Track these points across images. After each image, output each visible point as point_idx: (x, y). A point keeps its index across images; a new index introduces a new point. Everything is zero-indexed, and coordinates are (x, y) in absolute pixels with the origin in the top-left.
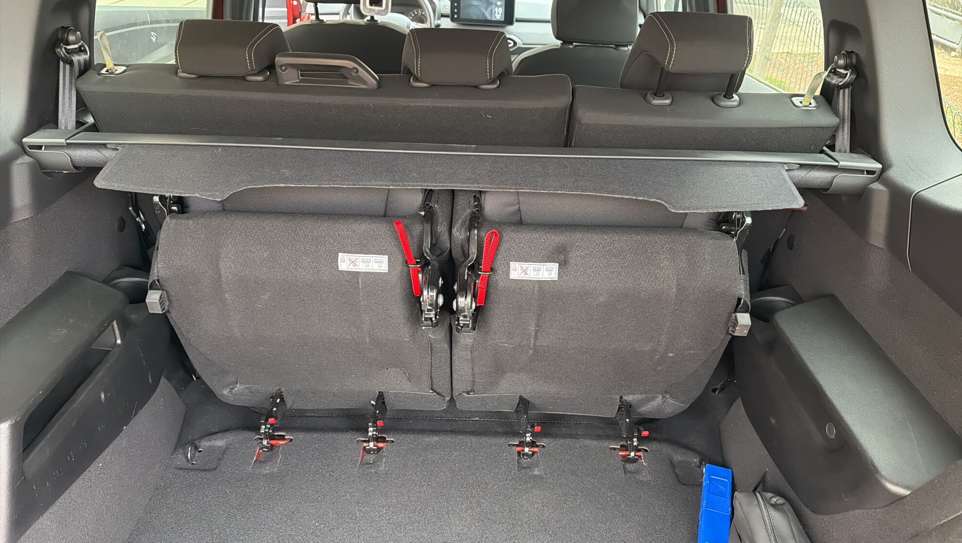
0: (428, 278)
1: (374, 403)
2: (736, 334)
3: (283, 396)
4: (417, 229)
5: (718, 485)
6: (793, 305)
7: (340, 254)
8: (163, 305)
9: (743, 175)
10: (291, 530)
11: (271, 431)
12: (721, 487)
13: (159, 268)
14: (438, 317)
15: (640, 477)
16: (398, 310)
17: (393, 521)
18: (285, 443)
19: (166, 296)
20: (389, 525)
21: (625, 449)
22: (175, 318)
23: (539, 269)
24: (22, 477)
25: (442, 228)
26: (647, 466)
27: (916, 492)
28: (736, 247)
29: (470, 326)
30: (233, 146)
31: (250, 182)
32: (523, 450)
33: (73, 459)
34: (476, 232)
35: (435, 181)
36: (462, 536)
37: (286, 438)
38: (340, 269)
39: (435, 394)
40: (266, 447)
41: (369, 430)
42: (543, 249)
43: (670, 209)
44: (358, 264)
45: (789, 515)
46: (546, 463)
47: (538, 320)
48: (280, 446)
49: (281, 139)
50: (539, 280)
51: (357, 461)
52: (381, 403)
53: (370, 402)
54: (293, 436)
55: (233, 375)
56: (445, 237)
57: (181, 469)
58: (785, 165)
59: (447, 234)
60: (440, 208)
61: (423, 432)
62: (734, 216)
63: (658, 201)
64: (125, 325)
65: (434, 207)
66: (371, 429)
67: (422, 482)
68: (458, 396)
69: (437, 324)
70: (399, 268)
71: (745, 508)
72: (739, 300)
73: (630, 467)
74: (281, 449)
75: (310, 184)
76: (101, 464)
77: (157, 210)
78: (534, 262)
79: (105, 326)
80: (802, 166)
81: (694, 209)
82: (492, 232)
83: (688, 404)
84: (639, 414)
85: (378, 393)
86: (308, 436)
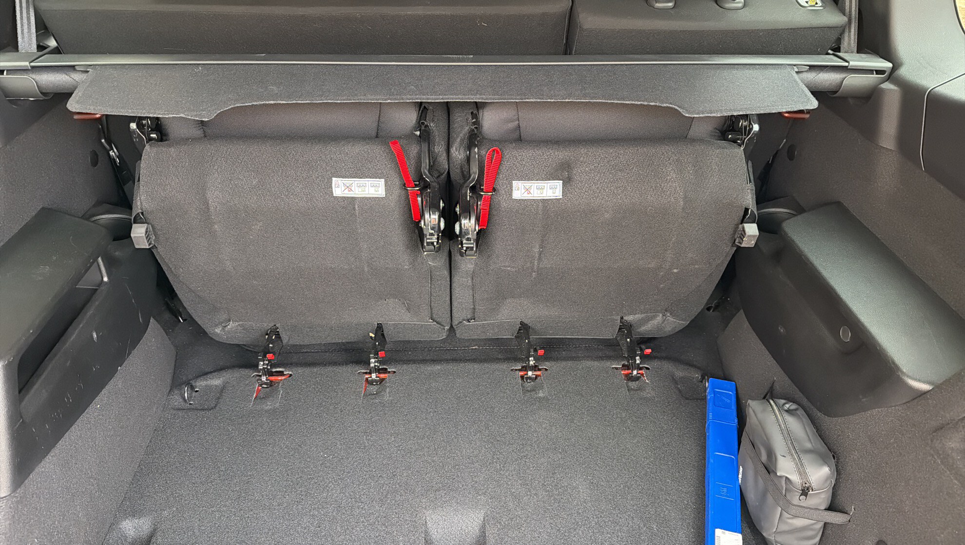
0: (428, 201)
1: (373, 336)
2: (743, 245)
3: (278, 332)
4: (413, 150)
5: (724, 398)
6: (795, 215)
7: (334, 179)
8: (149, 239)
9: (753, 78)
10: (300, 463)
11: (269, 367)
12: (726, 400)
13: (142, 200)
14: (440, 241)
15: (644, 394)
16: (398, 236)
17: (402, 448)
18: (285, 379)
19: (151, 230)
20: (399, 452)
21: (627, 368)
22: (163, 254)
23: (543, 187)
24: (20, 420)
25: (439, 149)
26: (650, 383)
27: (938, 388)
28: (744, 156)
29: (475, 249)
30: (214, 64)
31: (237, 101)
32: (527, 374)
33: (71, 400)
34: (476, 150)
35: (435, 93)
36: (473, 458)
37: (285, 373)
38: (334, 195)
39: (435, 323)
40: (265, 384)
41: (371, 361)
42: (547, 167)
43: (684, 114)
44: (353, 189)
45: (804, 419)
46: (550, 385)
47: (542, 241)
48: (279, 383)
49: (264, 55)
50: (543, 199)
51: (360, 392)
52: (380, 335)
53: (369, 335)
54: (292, 371)
55: (225, 313)
56: (443, 158)
57: (179, 409)
58: (795, 67)
59: (445, 154)
60: (435, 126)
61: (424, 361)
62: (740, 123)
63: (671, 105)
64: (110, 263)
65: (430, 125)
66: (373, 360)
67: (428, 409)
68: (458, 324)
69: (439, 248)
70: (397, 191)
71: (760, 415)
72: (746, 210)
73: (633, 385)
74: (280, 384)
75: (301, 100)
76: (99, 406)
77: (136, 138)
78: (537, 180)
79: (90, 263)
80: (812, 68)
81: (708, 113)
82: (494, 150)
83: (688, 321)
84: (639, 333)
85: (376, 325)
86: (307, 371)
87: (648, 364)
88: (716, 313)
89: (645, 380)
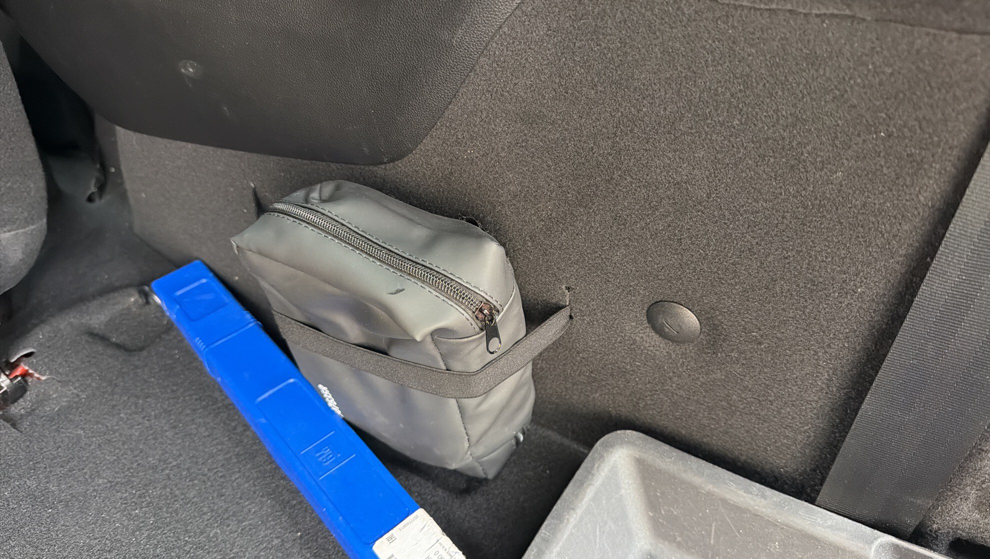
15: (51, 407)
26: (50, 377)
87: (24, 348)
88: (107, 198)
89: (38, 379)
